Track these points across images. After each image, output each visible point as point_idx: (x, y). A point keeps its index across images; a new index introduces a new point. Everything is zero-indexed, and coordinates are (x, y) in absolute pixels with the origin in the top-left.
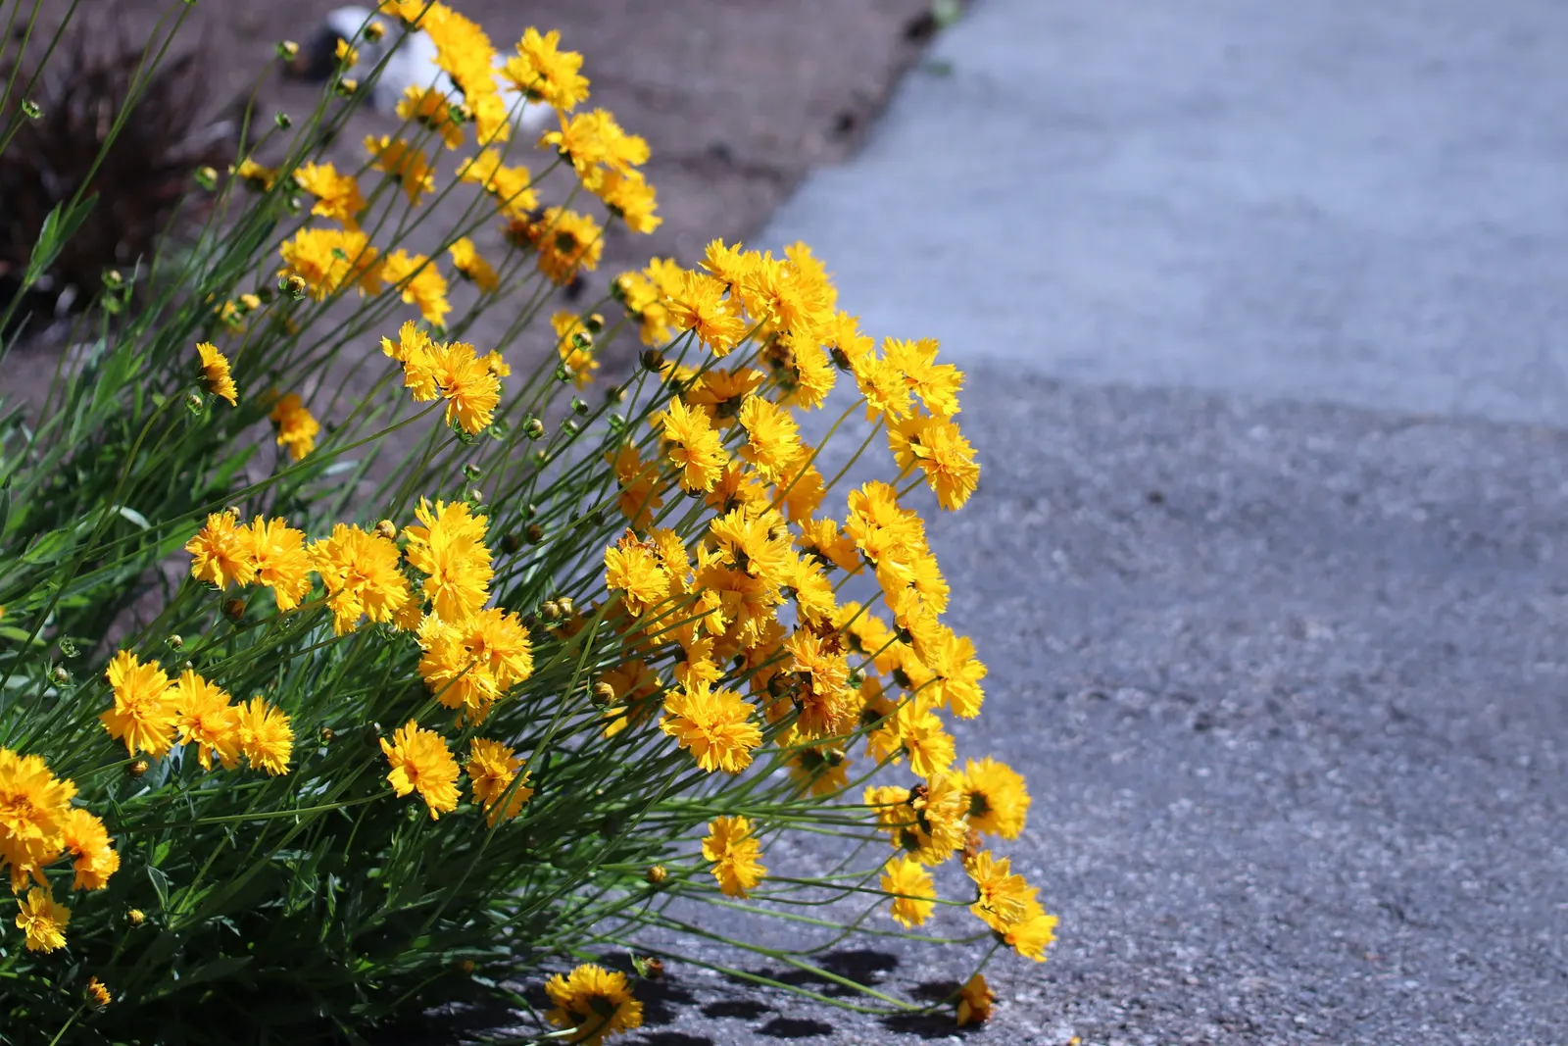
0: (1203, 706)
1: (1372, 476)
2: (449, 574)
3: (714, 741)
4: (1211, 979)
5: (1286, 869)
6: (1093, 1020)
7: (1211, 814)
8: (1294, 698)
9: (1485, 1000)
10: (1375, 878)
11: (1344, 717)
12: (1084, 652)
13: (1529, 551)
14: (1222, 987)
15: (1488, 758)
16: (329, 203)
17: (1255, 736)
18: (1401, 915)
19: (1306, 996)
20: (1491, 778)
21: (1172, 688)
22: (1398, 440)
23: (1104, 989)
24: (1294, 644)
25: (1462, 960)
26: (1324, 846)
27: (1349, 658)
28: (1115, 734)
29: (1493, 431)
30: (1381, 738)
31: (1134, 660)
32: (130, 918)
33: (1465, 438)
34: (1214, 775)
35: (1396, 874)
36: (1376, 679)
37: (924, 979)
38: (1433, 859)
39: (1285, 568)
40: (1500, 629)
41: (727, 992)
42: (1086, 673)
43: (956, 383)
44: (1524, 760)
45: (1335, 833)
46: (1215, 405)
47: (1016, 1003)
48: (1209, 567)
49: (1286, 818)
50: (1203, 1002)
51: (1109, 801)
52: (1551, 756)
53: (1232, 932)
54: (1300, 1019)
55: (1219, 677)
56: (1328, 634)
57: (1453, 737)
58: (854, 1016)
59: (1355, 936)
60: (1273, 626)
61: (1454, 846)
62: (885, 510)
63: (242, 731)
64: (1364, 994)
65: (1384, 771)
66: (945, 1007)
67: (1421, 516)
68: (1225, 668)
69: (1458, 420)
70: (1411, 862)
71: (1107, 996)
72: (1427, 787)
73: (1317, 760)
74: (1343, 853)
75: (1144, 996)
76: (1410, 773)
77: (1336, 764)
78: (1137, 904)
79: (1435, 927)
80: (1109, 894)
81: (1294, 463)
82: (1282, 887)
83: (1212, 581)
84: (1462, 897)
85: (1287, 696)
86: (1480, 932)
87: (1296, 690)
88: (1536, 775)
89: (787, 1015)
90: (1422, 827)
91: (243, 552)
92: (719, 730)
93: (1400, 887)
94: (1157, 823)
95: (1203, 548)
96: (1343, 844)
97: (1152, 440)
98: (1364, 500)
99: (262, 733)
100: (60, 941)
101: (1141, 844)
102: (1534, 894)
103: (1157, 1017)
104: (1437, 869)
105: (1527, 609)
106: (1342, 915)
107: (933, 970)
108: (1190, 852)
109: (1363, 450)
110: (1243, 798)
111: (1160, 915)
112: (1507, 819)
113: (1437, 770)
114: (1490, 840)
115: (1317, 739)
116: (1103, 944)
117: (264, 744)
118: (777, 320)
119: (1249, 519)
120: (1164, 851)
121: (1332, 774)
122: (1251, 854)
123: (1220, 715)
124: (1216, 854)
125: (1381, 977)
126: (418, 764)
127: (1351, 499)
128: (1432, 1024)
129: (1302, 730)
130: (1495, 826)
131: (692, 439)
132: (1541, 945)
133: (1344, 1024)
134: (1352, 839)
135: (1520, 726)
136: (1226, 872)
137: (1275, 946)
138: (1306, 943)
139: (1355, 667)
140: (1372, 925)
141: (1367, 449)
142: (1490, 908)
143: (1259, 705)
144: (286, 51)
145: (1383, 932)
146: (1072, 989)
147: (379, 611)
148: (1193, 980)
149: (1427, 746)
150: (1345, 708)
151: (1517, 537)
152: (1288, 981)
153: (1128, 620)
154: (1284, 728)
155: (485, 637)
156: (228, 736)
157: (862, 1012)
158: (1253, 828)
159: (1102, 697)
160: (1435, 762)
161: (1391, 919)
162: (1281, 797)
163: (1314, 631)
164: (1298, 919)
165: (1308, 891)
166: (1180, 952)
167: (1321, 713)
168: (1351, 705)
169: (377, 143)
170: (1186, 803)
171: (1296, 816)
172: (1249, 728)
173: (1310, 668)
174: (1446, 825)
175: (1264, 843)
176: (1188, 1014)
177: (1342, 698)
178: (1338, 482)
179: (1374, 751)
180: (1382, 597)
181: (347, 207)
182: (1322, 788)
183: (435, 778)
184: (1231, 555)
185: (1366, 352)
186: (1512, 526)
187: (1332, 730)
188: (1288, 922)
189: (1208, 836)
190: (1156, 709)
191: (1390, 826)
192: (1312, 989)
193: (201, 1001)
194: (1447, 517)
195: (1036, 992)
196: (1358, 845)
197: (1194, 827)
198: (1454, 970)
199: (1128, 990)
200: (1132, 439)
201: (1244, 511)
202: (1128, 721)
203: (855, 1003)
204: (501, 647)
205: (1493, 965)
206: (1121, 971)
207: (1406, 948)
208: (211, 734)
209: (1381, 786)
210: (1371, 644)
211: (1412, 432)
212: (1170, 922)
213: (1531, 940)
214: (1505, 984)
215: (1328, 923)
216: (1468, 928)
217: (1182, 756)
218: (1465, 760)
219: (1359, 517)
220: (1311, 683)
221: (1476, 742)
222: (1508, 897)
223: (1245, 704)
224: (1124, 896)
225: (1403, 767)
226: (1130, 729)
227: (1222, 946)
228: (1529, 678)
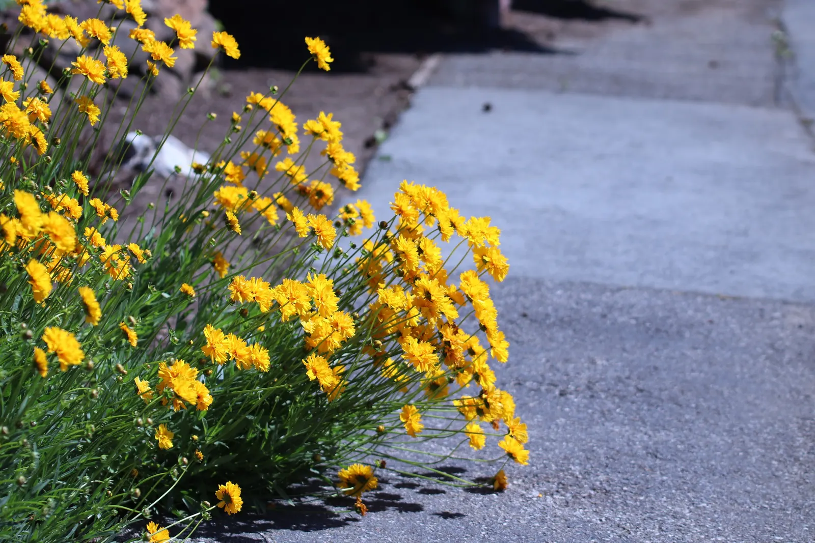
0: (561, 387)
1: (610, 308)
2: (324, 299)
3: (422, 361)
4: (587, 476)
5: (607, 441)
6: (545, 489)
7: (573, 423)
8: (597, 384)
9: (695, 483)
10: (643, 444)
11: (618, 391)
12: (509, 369)
13: (680, 334)
14: (592, 479)
15: (678, 404)
16: (231, 176)
17: (584, 397)
18: (656, 457)
19: (626, 482)
20: (681, 411)
21: (547, 382)
22: (618, 295)
23: (547, 479)
24: (592, 367)
25: (683, 471)
26: (620, 433)
27: (616, 371)
28: (529, 397)
29: (657, 292)
30: (634, 398)
31: (530, 372)
32: (193, 439)
33: (646, 295)
34: (571, 410)
35: (651, 443)
36: (628, 378)
37: (477, 476)
38: (664, 438)
39: (583, 340)
40: (674, 361)
41: (402, 481)
42: (512, 377)
43: (498, 233)
44: (693, 405)
45: (624, 429)
46: (539, 283)
47: (513, 484)
48: (551, 340)
49: (603, 425)
50: (586, 483)
51: (532, 419)
52: (704, 404)
53: (591, 462)
54: (625, 488)
55: (565, 378)
56: (605, 363)
57: (663, 397)
58: (453, 488)
59: (640, 463)
60: (583, 360)
61: (672, 434)
62: (475, 281)
63: (252, 355)
64: (647, 481)
65: (638, 409)
66: (486, 484)
67: (633, 322)
68: (567, 375)
69: (641, 288)
70: (656, 439)
71: (549, 482)
72: (656, 415)
73: (610, 405)
74: (628, 436)
75: (563, 482)
76: (649, 410)
77: (619, 407)
78: (552, 453)
79: (670, 460)
80: (540, 449)
81: (577, 303)
82: (607, 447)
83: (554, 345)
84: (678, 450)
85: (594, 384)
86: (688, 462)
87: (597, 382)
88: (699, 410)
89: (426, 487)
90: (657, 427)
91: (250, 290)
92: (423, 356)
93: (653, 447)
94: (553, 426)
95: (548, 333)
96: (628, 433)
97: (517, 295)
98: (609, 316)
99: (259, 356)
100: (171, 445)
101: (549, 433)
102: (706, 449)
103: (569, 488)
104: (667, 441)
105: (683, 354)
106: (633, 456)
107: (479, 473)
108: (569, 436)
109: (604, 298)
110: (584, 419)
111: (562, 456)
112: (691, 425)
113: (659, 409)
114: (685, 432)
115: (609, 398)
116: (542, 465)
117: (260, 360)
118: (431, 209)
119: (563, 323)
120: (558, 436)
121: (618, 410)
122: (593, 436)
123: (569, 391)
124: (578, 436)
125: (653, 476)
126: (317, 368)
127: (604, 316)
128: (676, 490)
129: (603, 396)
130: (686, 427)
131: (409, 250)
132: (712, 465)
133: (643, 490)
134: (631, 432)
135: (689, 394)
136: (584, 442)
137: (609, 466)
138: (621, 465)
139: (618, 374)
140: (645, 459)
141: (606, 297)
142: (689, 454)
143: (583, 387)
144: (212, 117)
145: (650, 461)
146: (534, 480)
147: (301, 311)
148: (580, 476)
149: (653, 401)
150: (618, 388)
151: (674, 329)
152: (617, 477)
153: (524, 358)
154: (595, 395)
155: (339, 322)
156: (247, 357)
157: (456, 486)
158: (591, 428)
159: (519, 384)
160: (658, 406)
161: (652, 457)
162: (600, 418)
163: (599, 362)
164: (616, 458)
165: (618, 448)
166: (573, 468)
167: (609, 389)
168: (620, 386)
169: (246, 154)
170: (563, 420)
171: (607, 424)
172: (581, 395)
173: (601, 375)
174: (666, 427)
175: (596, 433)
176: (582, 487)
177: (616, 384)
178: (598, 310)
179: (633, 402)
180: (624, 350)
181: (238, 177)
182: (615, 415)
183: (324, 374)
184: (560, 336)
185: (597, 263)
186: (671, 325)
187: (615, 395)
188: (612, 458)
189: (574, 430)
190: (543, 388)
191: (645, 427)
192: (627, 479)
193: (212, 476)
194: (644, 323)
195: (521, 480)
196: (633, 434)
197: (568, 428)
198: (681, 473)
199: (556, 479)
200: (509, 295)
201: (562, 320)
202: (533, 392)
203: (452, 483)
204: (345, 325)
205: (695, 472)
206: (552, 474)
207: (660, 467)
208: (241, 356)
209: (638, 414)
210: (623, 366)
211: (622, 293)
212: (566, 458)
213: (708, 464)
214: (701, 478)
215: (628, 459)
216: (683, 460)
217: (557, 404)
218: (670, 405)
219: (608, 322)
220: (602, 379)
221: (673, 399)
222: (696, 450)
223: (577, 386)
224: (546, 450)
225: (646, 408)
226: (534, 395)
227: (588, 466)
228: (689, 378)
